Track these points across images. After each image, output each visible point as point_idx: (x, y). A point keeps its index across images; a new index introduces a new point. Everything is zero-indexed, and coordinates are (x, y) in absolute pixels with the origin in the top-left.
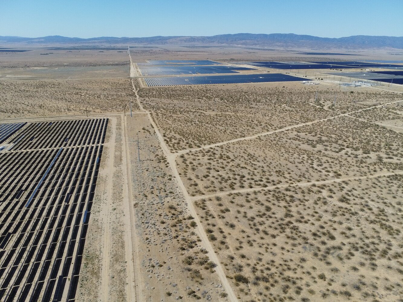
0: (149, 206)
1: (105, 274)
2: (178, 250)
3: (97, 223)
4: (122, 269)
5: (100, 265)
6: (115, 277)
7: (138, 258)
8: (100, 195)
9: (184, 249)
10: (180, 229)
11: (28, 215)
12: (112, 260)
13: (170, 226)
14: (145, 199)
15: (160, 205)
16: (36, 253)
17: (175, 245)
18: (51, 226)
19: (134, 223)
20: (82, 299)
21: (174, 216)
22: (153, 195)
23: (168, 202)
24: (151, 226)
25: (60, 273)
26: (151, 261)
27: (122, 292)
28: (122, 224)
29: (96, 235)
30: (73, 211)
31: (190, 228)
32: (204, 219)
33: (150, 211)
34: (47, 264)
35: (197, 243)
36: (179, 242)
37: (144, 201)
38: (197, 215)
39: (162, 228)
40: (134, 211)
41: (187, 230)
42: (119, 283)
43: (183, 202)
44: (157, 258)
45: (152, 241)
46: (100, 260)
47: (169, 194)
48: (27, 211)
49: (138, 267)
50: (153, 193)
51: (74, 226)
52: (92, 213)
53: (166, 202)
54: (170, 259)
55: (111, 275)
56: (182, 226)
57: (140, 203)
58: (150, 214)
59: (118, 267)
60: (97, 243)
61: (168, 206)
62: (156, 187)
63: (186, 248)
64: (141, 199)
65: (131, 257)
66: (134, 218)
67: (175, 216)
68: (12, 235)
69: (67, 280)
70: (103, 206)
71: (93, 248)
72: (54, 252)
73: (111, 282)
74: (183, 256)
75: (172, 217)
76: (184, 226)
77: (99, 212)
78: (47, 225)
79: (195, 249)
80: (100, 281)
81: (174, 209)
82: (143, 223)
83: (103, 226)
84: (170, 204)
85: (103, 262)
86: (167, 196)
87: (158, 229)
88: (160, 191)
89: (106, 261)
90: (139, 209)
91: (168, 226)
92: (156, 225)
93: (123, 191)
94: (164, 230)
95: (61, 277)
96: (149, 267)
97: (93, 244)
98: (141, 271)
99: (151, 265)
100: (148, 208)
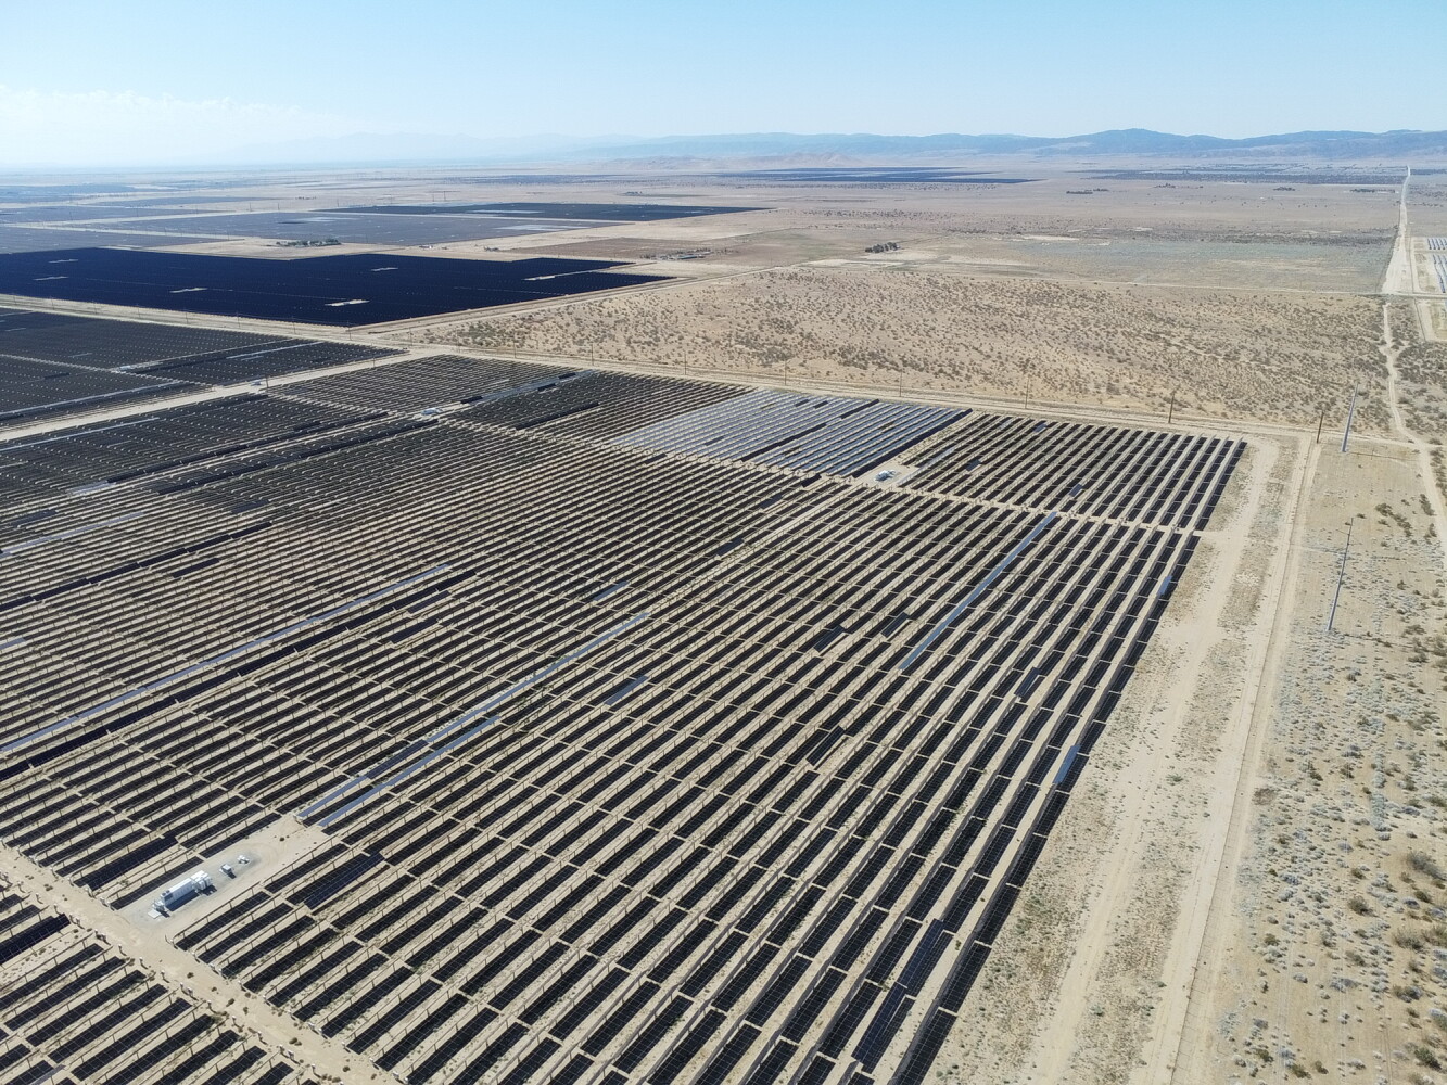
0: (1317, 819)
1: (1077, 987)
3: (1102, 803)
4: (1139, 1003)
5: (1067, 947)
6: (1107, 1018)
7: (1212, 994)
8: (1136, 709)
10: (1439, 973)
11: (899, 696)
13: (1387, 937)
14: (1307, 785)
15: (1370, 832)
16: (891, 816)
18: (955, 754)
19: (1237, 861)
20: (980, 1027)
21: (1422, 904)
22: (1348, 782)
23: (1414, 836)
24: (1304, 899)
25: (937, 911)
26: (1263, 1031)
27: (1117, 1081)
28: (1189, 843)
29: (1084, 843)
30: (1032, 731)
33: (1316, 841)
34: (911, 866)
36: (1416, 1020)
37: (1301, 794)
39: (1350, 929)
40: (1249, 813)
42: (1114, 1045)
44: (1289, 1033)
45: (1291, 957)
46: (1072, 931)
47: (1428, 806)
48: (900, 682)
49: (1205, 1023)
50: (1351, 777)
51: (1023, 780)
52: (1094, 764)
53: (1403, 831)
54: (1353, 1069)
55: (1094, 1001)
57: (1285, 792)
58: (1314, 854)
59: (1128, 988)
60: (1083, 871)
61: (1405, 852)
62: (1370, 756)
64: (1293, 780)
65: (1187, 976)
66: (1243, 843)
67: (1431, 907)
69: (952, 944)
70: (1136, 751)
71: (1063, 882)
72: (942, 837)
73: (1088, 1028)
75: (1410, 903)
77: (1117, 767)
78: (943, 748)
80: (1051, 1000)
81: (1434, 876)
82: (1273, 872)
83: (1118, 821)
84: (1418, 848)
85: (1080, 944)
86: (1413, 808)
87: (1331, 924)
88: (1387, 777)
89: (1092, 944)
90: (1271, 814)
91: (1381, 932)
92: (1325, 903)
93: (1229, 725)
94: (1358, 940)
95: (936, 925)
96: (1248, 1049)
97: (1068, 868)
98: (1209, 1047)
99: (1256, 1043)
100: (1312, 827)
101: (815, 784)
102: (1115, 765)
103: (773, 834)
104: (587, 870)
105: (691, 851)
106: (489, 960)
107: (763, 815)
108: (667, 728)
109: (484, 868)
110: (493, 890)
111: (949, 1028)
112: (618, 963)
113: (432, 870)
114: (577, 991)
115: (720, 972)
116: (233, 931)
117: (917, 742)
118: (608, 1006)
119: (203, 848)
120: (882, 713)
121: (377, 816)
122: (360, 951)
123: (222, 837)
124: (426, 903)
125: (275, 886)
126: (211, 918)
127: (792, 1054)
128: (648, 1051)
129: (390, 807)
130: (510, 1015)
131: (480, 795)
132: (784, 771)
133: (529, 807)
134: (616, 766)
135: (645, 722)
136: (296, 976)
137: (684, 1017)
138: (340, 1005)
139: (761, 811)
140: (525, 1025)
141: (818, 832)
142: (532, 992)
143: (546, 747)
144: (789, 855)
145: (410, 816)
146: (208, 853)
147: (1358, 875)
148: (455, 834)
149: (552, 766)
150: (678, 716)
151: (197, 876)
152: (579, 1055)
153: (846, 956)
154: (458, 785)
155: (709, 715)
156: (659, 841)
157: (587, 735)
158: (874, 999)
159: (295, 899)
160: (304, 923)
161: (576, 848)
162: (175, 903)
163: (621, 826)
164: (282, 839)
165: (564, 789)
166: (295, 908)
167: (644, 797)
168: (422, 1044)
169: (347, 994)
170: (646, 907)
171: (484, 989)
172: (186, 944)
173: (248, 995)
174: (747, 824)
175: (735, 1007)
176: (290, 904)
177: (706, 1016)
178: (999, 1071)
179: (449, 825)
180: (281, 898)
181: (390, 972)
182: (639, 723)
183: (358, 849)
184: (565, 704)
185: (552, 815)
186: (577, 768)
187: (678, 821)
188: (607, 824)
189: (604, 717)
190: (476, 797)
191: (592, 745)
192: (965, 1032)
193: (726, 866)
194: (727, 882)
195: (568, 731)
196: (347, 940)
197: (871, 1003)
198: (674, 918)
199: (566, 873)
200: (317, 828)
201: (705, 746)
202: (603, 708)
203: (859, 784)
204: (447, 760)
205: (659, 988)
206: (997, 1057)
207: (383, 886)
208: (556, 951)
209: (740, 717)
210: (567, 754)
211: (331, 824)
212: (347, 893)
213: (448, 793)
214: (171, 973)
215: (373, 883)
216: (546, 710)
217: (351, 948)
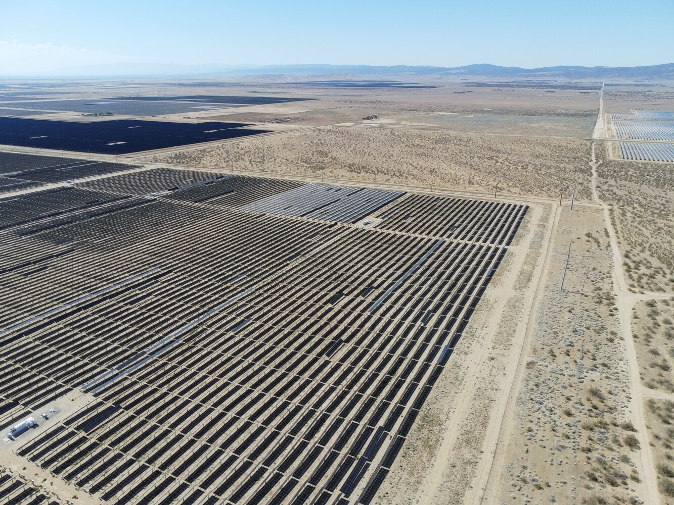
0: (553, 375)
1: (444, 455)
2: (583, 475)
3: (458, 370)
4: (472, 461)
5: (440, 437)
6: (457, 468)
7: (504, 455)
8: (475, 327)
9: (595, 480)
10: (600, 440)
11: (369, 324)
12: (460, 437)
13: (579, 426)
14: (550, 360)
15: (575, 379)
16: (363, 379)
17: (580, 463)
18: (393, 350)
19: (516, 395)
20: (399, 475)
21: (594, 410)
22: (568, 358)
23: (593, 381)
24: (545, 410)
25: (381, 422)
26: (525, 471)
27: (459, 497)
28: (496, 387)
29: (449, 389)
30: (428, 339)
31: (622, 446)
32: (661, 442)
33: (551, 384)
34: (371, 402)
35: (628, 481)
36: (590, 461)
37: (547, 364)
38: (645, 428)
39: (564, 423)
40: (523, 372)
41: (615, 447)
42: (459, 480)
43: (624, 391)
44: (537, 470)
45: (539, 437)
46: (442, 429)
47: (601, 367)
48: (369, 318)
49: (500, 468)
50: (569, 355)
51: (424, 361)
52: (456, 353)
53: (589, 378)
54: (562, 484)
55: (452, 460)
56: (606, 435)
57: (540, 363)
58: (550, 390)
59: (467, 454)
60: (447, 402)
61: (589, 387)
62: (577, 346)
63: (600, 479)
64: (543, 357)
65: (493, 448)
66: (519, 386)
67: (598, 411)
68: (343, 344)
69: (388, 437)
70: (475, 346)
71: (439, 407)
72: (385, 388)
73: (448, 473)
74: (589, 491)
75: (590, 410)
76: (610, 436)
78: (388, 347)
79: (620, 491)
80: (432, 461)
81: (600, 398)
82: (532, 399)
83: (465, 379)
84: (594, 386)
85: (446, 435)
86: (594, 368)
87: (556, 421)
88: (584, 355)
89: (451, 434)
90: (533, 373)
91: (577, 424)
92: (553, 412)
93: (516, 333)
94: (567, 428)
95: (381, 429)
96: (518, 479)
97: (441, 400)
98: (501, 479)
99: (522, 476)
100: (550, 378)
101: (329, 366)
102: (465, 353)
103: (308, 390)
104: (219, 410)
105: (269, 399)
106: (172, 454)
107: (304, 381)
108: (261, 342)
109: (170, 410)
110: (175, 420)
111: (385, 476)
112: (234, 452)
113: (145, 412)
114: (214, 466)
115: (281, 455)
116: (47, 445)
117: (377, 345)
118: (228, 473)
119: (33, 406)
120: (361, 332)
121: (120, 388)
122: (110, 452)
123: (43, 400)
124: (142, 428)
125: (68, 423)
126: (36, 440)
127: (312, 491)
128: (245, 493)
129: (126, 383)
130: (181, 479)
131: (171, 376)
132: (315, 360)
133: (194, 381)
134: (237, 360)
135: (251, 340)
136: (78, 465)
137: (263, 476)
138: (100, 478)
139: (303, 379)
140: (188, 483)
141: (328, 388)
142: (193, 468)
143: (203, 353)
144: (314, 399)
145: (136, 387)
146: (35, 408)
147: (568, 399)
148: (157, 395)
149: (206, 362)
150: (266, 336)
151: (29, 420)
152: (212, 496)
153: (339, 445)
154: (160, 372)
155: (281, 335)
156: (254, 395)
157: (223, 346)
158: (352, 464)
159: (78, 428)
160: (83, 440)
161: (214, 400)
162: (17, 433)
163: (237, 388)
164: (73, 400)
165: (211, 372)
166: (78, 432)
167: (249, 374)
168: (138, 495)
169: (103, 473)
170: (247, 425)
171: (170, 467)
172: (23, 453)
173: (54, 476)
174: (296, 386)
175: (288, 471)
176: (76, 431)
177: (274, 475)
178: (407, 494)
179: (155, 391)
180: (71, 428)
181: (125, 461)
182: (248, 340)
183: (110, 404)
184: (213, 332)
185: (204, 385)
186: (218, 362)
187: (264, 385)
188: (230, 388)
189: (231, 338)
190: (168, 377)
191: (225, 351)
192: (393, 477)
193: (285, 405)
194: (285, 413)
195: (214, 345)
196: (104, 447)
197: (351, 466)
198: (260, 430)
199: (209, 411)
200: (90, 394)
201: (279, 350)
202: (231, 333)
203: (349, 365)
204: (156, 360)
205: (252, 463)
206: (406, 488)
207: (121, 421)
208: (205, 448)
209: (295, 336)
210: (213, 356)
211: (97, 392)
212: (104, 425)
213: (155, 376)
214: (14, 468)
215: (116, 419)
216: (204, 335)
217: (106, 451)
